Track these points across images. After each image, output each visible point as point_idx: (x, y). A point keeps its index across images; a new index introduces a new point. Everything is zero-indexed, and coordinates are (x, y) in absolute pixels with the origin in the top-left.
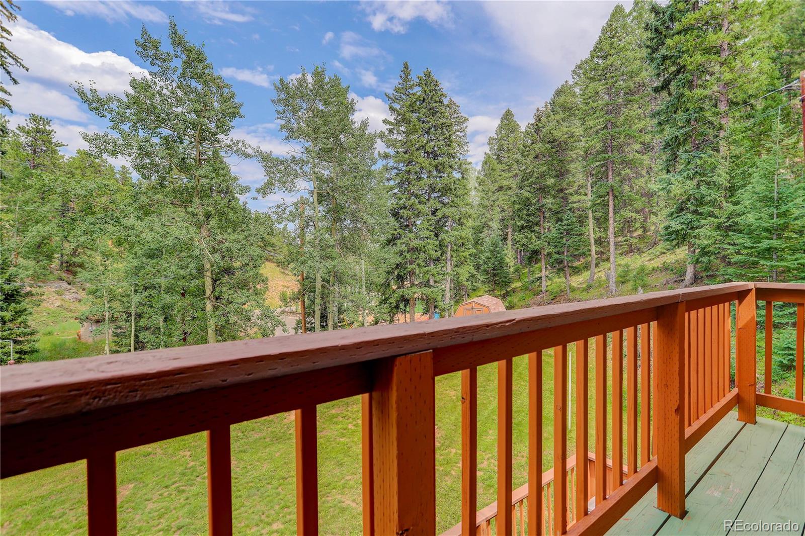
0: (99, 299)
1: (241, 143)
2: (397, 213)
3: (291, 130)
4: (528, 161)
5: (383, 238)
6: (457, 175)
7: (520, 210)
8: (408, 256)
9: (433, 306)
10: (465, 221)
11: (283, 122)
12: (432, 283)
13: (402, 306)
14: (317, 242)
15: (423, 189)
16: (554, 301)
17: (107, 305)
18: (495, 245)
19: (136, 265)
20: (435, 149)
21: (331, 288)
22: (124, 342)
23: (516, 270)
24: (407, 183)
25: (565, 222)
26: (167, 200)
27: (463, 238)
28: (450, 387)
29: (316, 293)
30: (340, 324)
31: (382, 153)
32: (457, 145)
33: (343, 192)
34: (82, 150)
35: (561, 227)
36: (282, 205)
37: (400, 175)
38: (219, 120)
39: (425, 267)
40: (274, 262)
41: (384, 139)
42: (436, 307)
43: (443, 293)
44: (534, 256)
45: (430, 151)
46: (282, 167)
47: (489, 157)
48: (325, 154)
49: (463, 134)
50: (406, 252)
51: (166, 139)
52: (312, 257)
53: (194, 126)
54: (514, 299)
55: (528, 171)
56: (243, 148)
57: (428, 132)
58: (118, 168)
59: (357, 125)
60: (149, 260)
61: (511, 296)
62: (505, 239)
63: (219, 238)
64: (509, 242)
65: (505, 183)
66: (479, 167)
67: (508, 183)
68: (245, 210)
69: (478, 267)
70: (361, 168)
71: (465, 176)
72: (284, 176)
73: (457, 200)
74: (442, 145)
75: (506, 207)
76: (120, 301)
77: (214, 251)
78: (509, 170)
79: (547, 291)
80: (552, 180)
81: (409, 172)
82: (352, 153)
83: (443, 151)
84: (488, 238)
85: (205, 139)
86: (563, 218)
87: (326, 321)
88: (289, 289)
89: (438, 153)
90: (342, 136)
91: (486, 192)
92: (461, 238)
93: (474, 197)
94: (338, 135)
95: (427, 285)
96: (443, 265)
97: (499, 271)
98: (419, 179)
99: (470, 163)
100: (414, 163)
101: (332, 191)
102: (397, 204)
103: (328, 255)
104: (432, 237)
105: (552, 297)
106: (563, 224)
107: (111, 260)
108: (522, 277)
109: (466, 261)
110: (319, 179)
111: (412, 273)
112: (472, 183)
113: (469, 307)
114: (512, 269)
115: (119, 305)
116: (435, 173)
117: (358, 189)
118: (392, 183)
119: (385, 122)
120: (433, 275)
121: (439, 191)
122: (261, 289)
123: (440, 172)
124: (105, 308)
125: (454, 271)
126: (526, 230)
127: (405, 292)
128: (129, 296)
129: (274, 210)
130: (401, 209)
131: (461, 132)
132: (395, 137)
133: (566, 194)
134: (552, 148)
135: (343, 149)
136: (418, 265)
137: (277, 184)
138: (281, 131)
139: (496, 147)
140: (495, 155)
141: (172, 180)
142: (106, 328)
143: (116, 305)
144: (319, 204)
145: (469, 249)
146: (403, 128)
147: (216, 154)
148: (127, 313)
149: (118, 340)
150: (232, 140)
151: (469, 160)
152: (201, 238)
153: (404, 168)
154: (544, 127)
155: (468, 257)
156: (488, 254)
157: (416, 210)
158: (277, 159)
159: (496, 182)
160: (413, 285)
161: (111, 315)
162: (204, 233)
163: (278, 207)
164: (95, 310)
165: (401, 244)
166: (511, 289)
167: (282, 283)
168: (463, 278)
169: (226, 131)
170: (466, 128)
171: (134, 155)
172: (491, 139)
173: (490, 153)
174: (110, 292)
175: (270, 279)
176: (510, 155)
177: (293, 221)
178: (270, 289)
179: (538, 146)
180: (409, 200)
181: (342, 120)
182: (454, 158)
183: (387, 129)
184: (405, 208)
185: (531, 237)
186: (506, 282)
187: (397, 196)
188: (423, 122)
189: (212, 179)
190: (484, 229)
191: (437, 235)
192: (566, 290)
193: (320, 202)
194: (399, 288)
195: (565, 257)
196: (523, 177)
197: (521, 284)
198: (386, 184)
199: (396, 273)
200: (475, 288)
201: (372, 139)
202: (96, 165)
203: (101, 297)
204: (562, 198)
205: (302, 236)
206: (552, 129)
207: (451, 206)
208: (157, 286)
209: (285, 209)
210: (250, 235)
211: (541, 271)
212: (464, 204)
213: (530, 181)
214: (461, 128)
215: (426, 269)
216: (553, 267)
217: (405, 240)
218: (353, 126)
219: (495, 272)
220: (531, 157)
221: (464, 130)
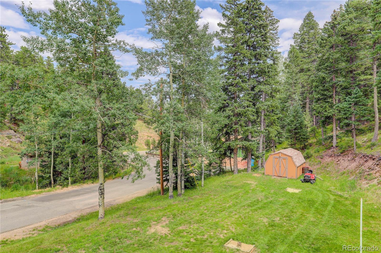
0: (32, 143)
1: (122, 42)
2: (227, 89)
3: (155, 32)
4: (325, 51)
5: (216, 107)
6: (270, 62)
7: (317, 87)
8: (234, 119)
9: (250, 154)
10: (275, 95)
11: (150, 27)
12: (250, 137)
13: (228, 154)
14: (172, 109)
15: (245, 72)
16: (342, 155)
17: (37, 147)
18: (296, 111)
19: (55, 121)
20: (255, 43)
21: (181, 141)
22: (46, 171)
23: (313, 130)
24: (234, 68)
25: (353, 96)
26: (75, 81)
27: (273, 107)
28: (263, 215)
29: (171, 144)
30: (186, 165)
31: (217, 46)
32: (270, 40)
33: (190, 75)
34: (24, 47)
35: (350, 100)
36: (148, 84)
37: (229, 62)
38: (108, 27)
39: (246, 127)
40: (142, 120)
41: (218, 37)
42: (252, 155)
43: (258, 146)
44: (327, 120)
45: (251, 44)
46: (149, 58)
47: (294, 48)
48: (178, 48)
49: (275, 31)
50: (232, 117)
51: (74, 40)
52: (168, 120)
53: (92, 31)
54: (311, 151)
55: (324, 58)
56: (124, 46)
57: (250, 31)
58: (45, 59)
59: (201, 28)
60: (63, 118)
61: (308, 149)
62: (304, 107)
63: (108, 106)
64: (307, 110)
65: (305, 67)
66: (286, 55)
67: (307, 67)
68: (124, 88)
69: (283, 127)
70: (202, 58)
71: (276, 62)
72: (150, 64)
73: (270, 80)
74: (260, 40)
75: (305, 85)
76: (45, 144)
77: (104, 115)
78: (309, 57)
79: (337, 147)
80: (344, 64)
81: (235, 60)
82: (196, 48)
83: (261, 45)
84: (291, 107)
85: (99, 40)
86: (352, 93)
87: (176, 163)
88: (152, 138)
89: (257, 46)
90: (190, 36)
91: (290, 74)
92: (272, 106)
93: (282, 77)
94: (187, 35)
95: (246, 139)
96: (258, 126)
97: (299, 131)
98: (242, 65)
99: (280, 53)
100: (239, 54)
101: (183, 74)
102: (226, 82)
103: (179, 119)
104: (251, 105)
105: (341, 151)
106: (352, 97)
107: (39, 117)
108: (317, 135)
109: (275, 123)
110: (175, 66)
111: (236, 131)
112: (281, 67)
113: (277, 156)
114: (309, 130)
115: (44, 147)
116: (254, 61)
117: (200, 73)
118: (223, 68)
119: (220, 25)
120: (251, 132)
121: (257, 73)
122: (133, 139)
123: (257, 59)
124: (36, 149)
125: (266, 130)
126: (321, 101)
127: (231, 144)
128: (50, 141)
129: (143, 87)
130: (230, 86)
131: (274, 30)
132: (226, 35)
133: (354, 74)
134: (345, 40)
135: (191, 45)
136: (241, 125)
137: (146, 70)
138: (148, 33)
139: (299, 40)
140: (298, 46)
141: (78, 66)
142: (36, 161)
143: (42, 146)
144: (173, 83)
145: (277, 114)
146: (232, 29)
147: (106, 50)
148: (49, 152)
149: (43, 169)
150: (116, 41)
151: (279, 50)
152: (96, 106)
153: (232, 58)
154: (339, 24)
155: (276, 120)
156: (292, 118)
157: (240, 86)
158: (146, 53)
159: (298, 66)
160: (236, 139)
161: (39, 154)
162: (98, 103)
163: (146, 85)
164: (30, 149)
165: (229, 110)
166: (308, 143)
167: (147, 134)
168: (272, 135)
169: (113, 34)
170: (277, 27)
171: (54, 51)
172: (296, 35)
173: (294, 45)
174: (39, 138)
175: (139, 131)
176: (310, 46)
177: (156, 95)
178: (139, 138)
179: (333, 40)
180: (235, 80)
181: (189, 25)
182: (268, 49)
183: (221, 30)
184: (232, 85)
185: (326, 107)
186: (304, 138)
187: (226, 77)
188: (246, 24)
189: (103, 67)
190: (289, 100)
191: (254, 105)
192: (353, 147)
193: (174, 82)
194: (227, 141)
195: (353, 122)
196: (321, 62)
197: (316, 140)
198: (219, 68)
199: (225, 130)
200: (281, 142)
201: (211, 38)
202: (32, 56)
203: (33, 141)
204: (352, 77)
205: (162, 105)
206: (346, 25)
207: (265, 84)
208: (68, 135)
209: (151, 87)
210: (127, 105)
211: (332, 131)
212: (275, 83)
213: (325, 65)
214: (274, 28)
215: (246, 128)
216: (342, 128)
217: (232, 108)
218: (198, 29)
219: (296, 131)
220: (327, 47)
221: (276, 29)
